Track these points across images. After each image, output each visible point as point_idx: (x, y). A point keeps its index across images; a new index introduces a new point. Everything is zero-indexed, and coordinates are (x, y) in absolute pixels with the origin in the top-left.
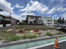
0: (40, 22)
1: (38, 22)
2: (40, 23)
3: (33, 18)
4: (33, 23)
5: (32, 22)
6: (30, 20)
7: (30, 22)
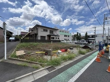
0: (57, 37)
1: (54, 38)
2: (57, 39)
3: (47, 31)
4: (46, 39)
5: (45, 37)
6: (41, 33)
7: (41, 36)
